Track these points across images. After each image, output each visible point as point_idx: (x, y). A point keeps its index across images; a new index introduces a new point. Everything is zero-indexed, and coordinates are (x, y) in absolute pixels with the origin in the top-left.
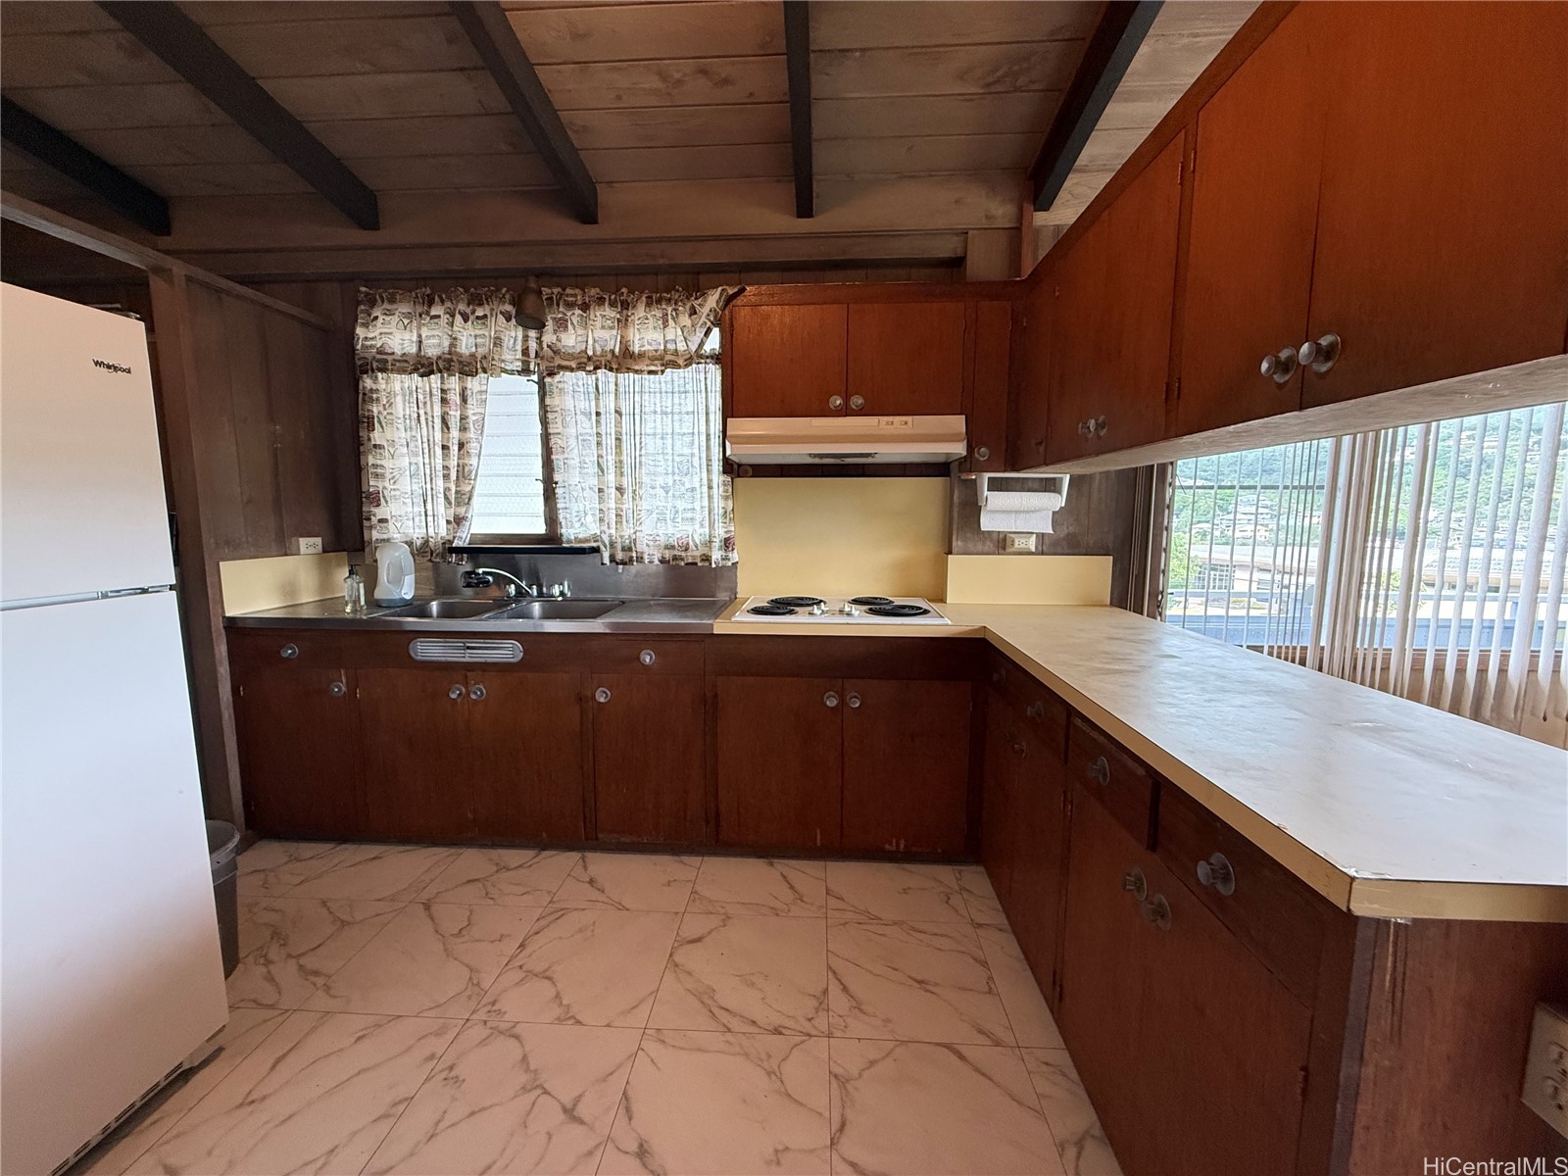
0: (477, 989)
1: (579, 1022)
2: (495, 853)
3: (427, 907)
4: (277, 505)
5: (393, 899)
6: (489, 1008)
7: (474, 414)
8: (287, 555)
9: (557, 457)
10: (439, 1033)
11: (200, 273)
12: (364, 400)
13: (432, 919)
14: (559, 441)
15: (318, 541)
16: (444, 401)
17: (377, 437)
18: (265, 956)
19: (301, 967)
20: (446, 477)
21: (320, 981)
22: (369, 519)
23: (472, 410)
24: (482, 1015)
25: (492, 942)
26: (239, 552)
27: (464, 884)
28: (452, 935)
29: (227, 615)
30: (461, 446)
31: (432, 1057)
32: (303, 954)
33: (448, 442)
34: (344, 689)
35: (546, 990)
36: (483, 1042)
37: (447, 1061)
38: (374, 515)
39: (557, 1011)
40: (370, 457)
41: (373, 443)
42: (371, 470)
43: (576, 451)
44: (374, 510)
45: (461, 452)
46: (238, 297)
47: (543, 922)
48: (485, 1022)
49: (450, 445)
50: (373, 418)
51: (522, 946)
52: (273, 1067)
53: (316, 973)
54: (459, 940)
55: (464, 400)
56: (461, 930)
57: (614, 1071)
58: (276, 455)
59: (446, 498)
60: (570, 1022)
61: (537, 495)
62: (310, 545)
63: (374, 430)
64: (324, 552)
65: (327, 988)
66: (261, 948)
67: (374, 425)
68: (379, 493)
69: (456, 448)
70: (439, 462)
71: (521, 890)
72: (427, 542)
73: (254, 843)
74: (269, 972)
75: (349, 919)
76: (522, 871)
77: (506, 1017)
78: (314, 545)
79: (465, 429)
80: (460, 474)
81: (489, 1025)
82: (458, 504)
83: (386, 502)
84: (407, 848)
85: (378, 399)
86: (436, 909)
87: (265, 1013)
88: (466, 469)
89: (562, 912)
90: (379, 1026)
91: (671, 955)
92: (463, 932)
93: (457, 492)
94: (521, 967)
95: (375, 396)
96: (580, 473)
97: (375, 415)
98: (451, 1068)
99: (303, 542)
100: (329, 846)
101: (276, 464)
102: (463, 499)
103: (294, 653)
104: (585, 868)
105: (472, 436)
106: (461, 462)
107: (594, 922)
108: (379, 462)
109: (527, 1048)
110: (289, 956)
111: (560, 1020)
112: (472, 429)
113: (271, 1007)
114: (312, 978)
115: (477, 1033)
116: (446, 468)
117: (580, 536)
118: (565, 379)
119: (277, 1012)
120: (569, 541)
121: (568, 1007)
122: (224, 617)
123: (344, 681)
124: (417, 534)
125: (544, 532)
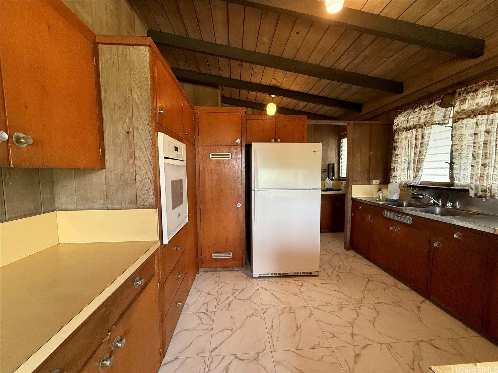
0: (360, 301)
1: (374, 325)
2: (397, 282)
3: (369, 281)
4: (369, 171)
5: (364, 275)
6: (359, 306)
7: (426, 141)
8: (369, 184)
9: (455, 153)
10: (347, 301)
11: (357, 122)
12: (395, 142)
13: (367, 283)
14: (457, 147)
15: (379, 181)
16: (416, 139)
17: (397, 152)
18: (335, 268)
19: (338, 274)
20: (414, 163)
21: (338, 278)
22: (391, 176)
23: (425, 141)
24: (356, 306)
25: (374, 297)
26: (357, 183)
27: (382, 282)
28: (367, 289)
29: (352, 197)
30: (420, 152)
31: (341, 303)
32: (340, 272)
33: (416, 151)
34: (369, 219)
35: (375, 314)
36: (352, 310)
37: (342, 306)
38: (393, 175)
39: (372, 320)
40: (394, 158)
41: (395, 154)
42: (393, 162)
43: (466, 150)
44: (393, 173)
45: (420, 154)
46: (365, 124)
47: (391, 303)
48: (355, 307)
49: (417, 152)
50: (396, 147)
51: (380, 303)
52: (321, 284)
53: (339, 277)
54: (368, 291)
55: (423, 137)
56: (370, 290)
57: (370, 340)
58: (370, 160)
59: (414, 170)
60: (373, 324)
61: (448, 168)
62: (376, 182)
63: (396, 150)
64: (380, 184)
65: (338, 280)
66: (336, 267)
67: (396, 149)
68: (395, 168)
69: (418, 153)
70: (413, 158)
71: (395, 294)
72: (407, 183)
73: (351, 250)
74: (333, 271)
75: (352, 272)
76: (400, 290)
77: (360, 310)
78: (377, 182)
79: (422, 147)
80: (419, 162)
81: (356, 308)
82: (417, 171)
83: (397, 171)
84: (378, 268)
85: (398, 141)
86: (370, 282)
87: (327, 276)
88: (421, 160)
89: (399, 306)
90: (339, 291)
91: (420, 341)
92: (370, 291)
93: (417, 168)
94: (374, 306)
95: (397, 141)
96: (467, 159)
97: (397, 146)
98: (342, 307)
99: (374, 181)
100: (362, 258)
101: (370, 162)
102: (418, 170)
103: (361, 208)
104: (421, 303)
105: (425, 149)
106: (419, 158)
107: (405, 315)
108: (396, 159)
109: (358, 318)
110: (338, 271)
111: (370, 321)
112: (425, 147)
113: (329, 276)
114: (337, 276)
115: (353, 307)
116: (414, 160)
117: (463, 184)
118: (463, 123)
119: (328, 277)
120: (458, 186)
121: (375, 321)
122: (351, 197)
123: (369, 217)
124: (404, 181)
125: (449, 182)
